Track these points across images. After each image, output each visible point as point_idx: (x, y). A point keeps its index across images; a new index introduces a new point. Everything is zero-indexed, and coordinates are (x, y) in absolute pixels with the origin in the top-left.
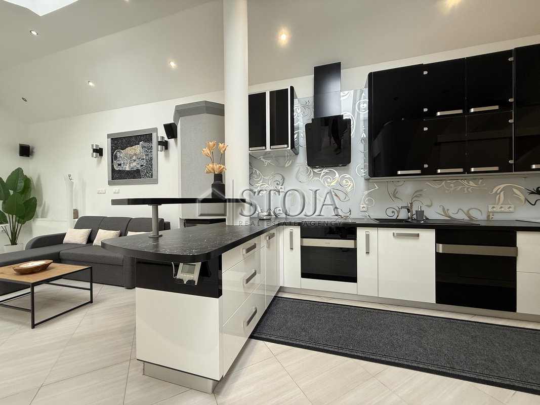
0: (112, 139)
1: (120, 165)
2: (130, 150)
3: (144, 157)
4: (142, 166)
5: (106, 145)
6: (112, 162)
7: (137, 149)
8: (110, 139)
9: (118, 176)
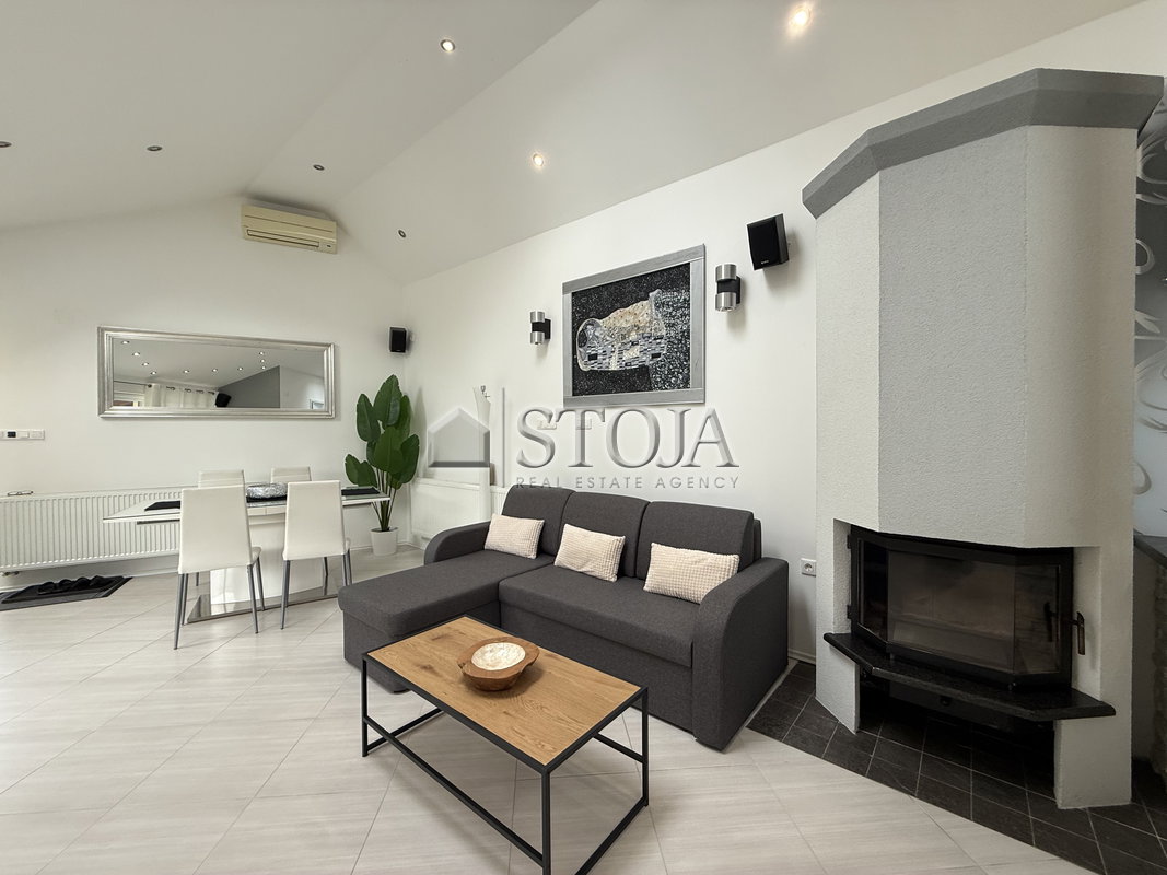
0: (573, 294)
1: (593, 357)
2: (620, 319)
3: (664, 333)
4: (654, 356)
5: (559, 312)
6: (574, 353)
7: (643, 312)
8: (570, 295)
9: (589, 384)
